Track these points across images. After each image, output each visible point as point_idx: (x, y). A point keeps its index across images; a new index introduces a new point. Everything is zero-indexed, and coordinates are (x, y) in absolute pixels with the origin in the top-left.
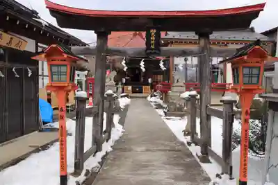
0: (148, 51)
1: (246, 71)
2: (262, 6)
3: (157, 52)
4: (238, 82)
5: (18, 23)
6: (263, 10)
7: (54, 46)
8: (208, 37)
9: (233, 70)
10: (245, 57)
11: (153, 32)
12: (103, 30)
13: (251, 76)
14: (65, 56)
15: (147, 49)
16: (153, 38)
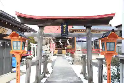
0: (63, 35)
1: (108, 44)
2: (114, 14)
3: (66, 35)
4: (104, 50)
5: (2, 22)
6: (114, 16)
7: (14, 32)
8: (90, 28)
9: (102, 44)
10: (107, 38)
11: (65, 26)
12: (41, 25)
13: (110, 46)
14: (20, 37)
15: (62, 34)
16: (65, 29)
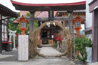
3: (53, 19)
11: (51, 11)
12: (32, 11)
14: (26, 20)
15: (49, 18)
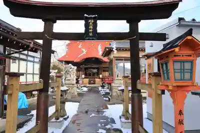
0: (87, 38)
1: (178, 66)
6: (181, 1)
10: (177, 49)
11: (91, 21)
13: (182, 71)
16: (91, 27)
